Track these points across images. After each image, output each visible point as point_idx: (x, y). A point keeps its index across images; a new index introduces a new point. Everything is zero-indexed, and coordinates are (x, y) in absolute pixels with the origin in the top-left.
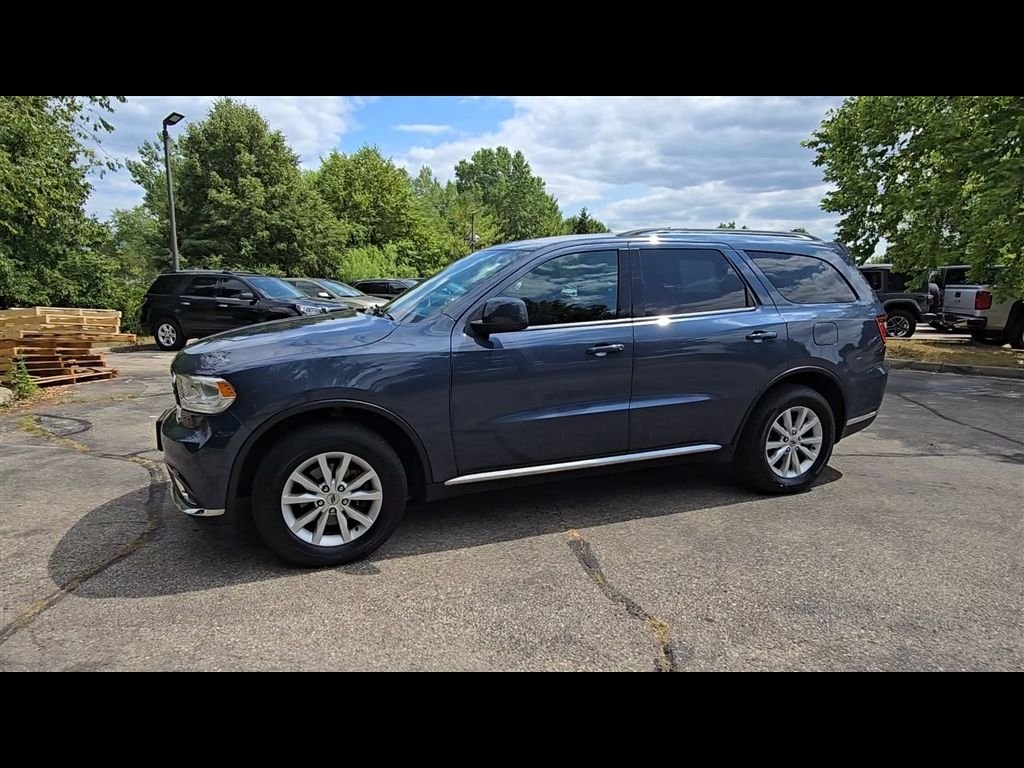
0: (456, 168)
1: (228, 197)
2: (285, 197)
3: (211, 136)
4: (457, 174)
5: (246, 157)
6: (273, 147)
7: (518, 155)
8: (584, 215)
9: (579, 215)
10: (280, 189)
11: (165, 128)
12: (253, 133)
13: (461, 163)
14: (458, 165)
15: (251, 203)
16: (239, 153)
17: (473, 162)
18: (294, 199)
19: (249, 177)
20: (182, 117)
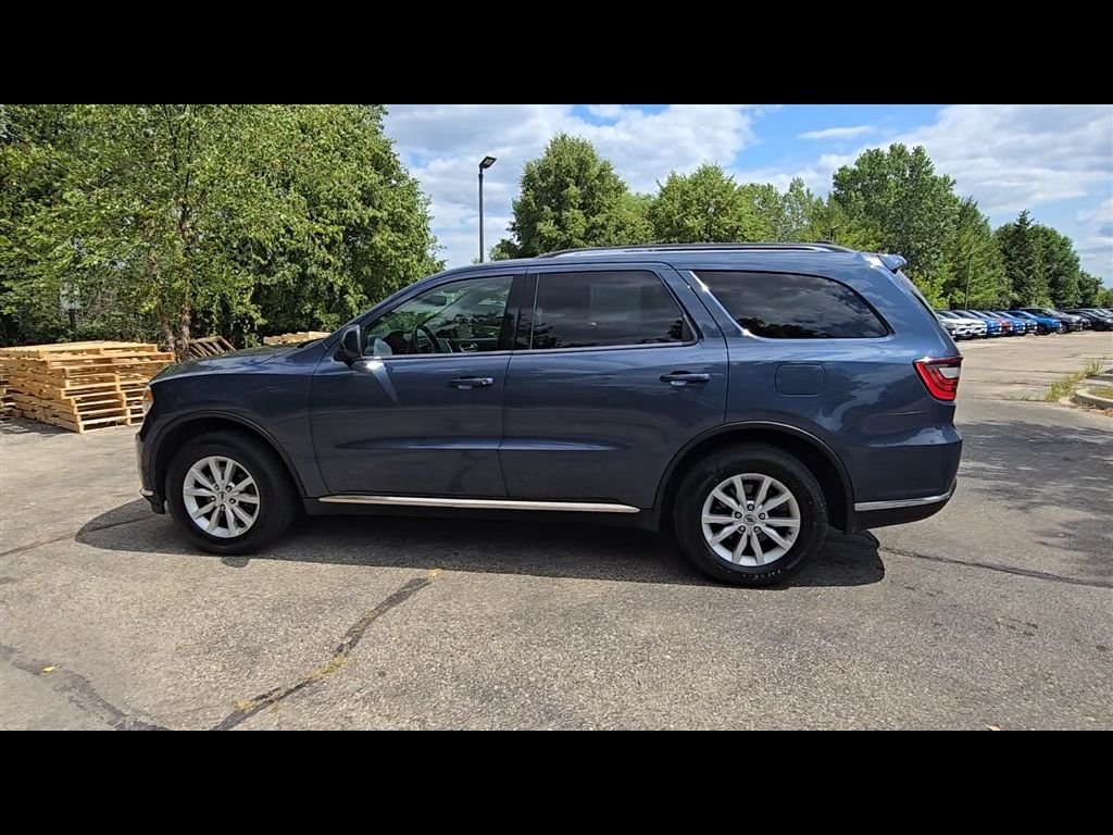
0: (835, 177)
1: (550, 228)
2: (603, 227)
3: (545, 173)
4: (835, 184)
5: (573, 190)
6: (599, 177)
7: (918, 151)
8: (1023, 220)
9: (1015, 220)
10: (599, 219)
11: (481, 171)
12: (581, 165)
13: (840, 170)
14: (837, 172)
15: (571, 235)
16: (568, 187)
17: (856, 168)
18: (611, 229)
19: (571, 209)
20: (494, 159)
